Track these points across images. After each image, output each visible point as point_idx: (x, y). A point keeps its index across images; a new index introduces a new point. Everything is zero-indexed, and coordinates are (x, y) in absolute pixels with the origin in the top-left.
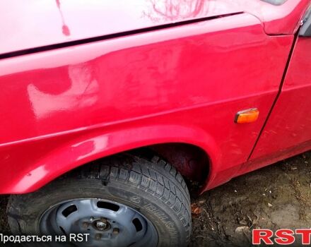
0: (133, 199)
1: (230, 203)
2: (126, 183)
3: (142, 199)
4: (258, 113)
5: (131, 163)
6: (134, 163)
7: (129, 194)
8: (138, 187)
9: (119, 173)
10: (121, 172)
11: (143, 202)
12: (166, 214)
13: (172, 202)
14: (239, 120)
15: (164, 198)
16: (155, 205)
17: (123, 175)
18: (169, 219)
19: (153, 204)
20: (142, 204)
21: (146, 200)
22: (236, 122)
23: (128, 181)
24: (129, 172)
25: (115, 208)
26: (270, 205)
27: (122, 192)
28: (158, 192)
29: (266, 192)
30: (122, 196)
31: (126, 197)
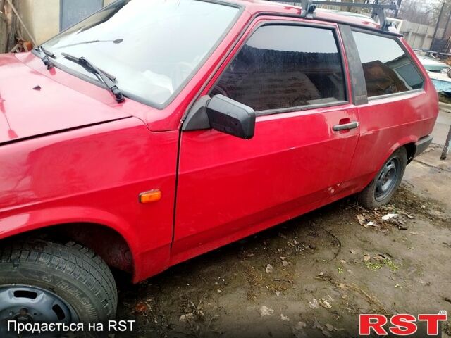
0: (44, 278)
1: (180, 296)
2: (36, 263)
3: (53, 277)
4: (160, 192)
5: (43, 247)
6: (45, 247)
7: (41, 274)
8: (49, 266)
9: (29, 255)
10: (32, 254)
11: (55, 280)
12: (79, 290)
13: (84, 277)
14: (143, 200)
15: (75, 274)
16: (67, 282)
17: (34, 256)
18: (83, 295)
19: (65, 281)
20: (54, 282)
21: (58, 278)
22: (140, 202)
23: (39, 262)
24: (40, 254)
25: (33, 296)
26: (219, 291)
27: (33, 272)
28: (69, 269)
29: (218, 281)
30: (33, 276)
31: (38, 276)
